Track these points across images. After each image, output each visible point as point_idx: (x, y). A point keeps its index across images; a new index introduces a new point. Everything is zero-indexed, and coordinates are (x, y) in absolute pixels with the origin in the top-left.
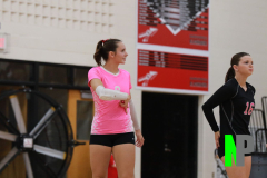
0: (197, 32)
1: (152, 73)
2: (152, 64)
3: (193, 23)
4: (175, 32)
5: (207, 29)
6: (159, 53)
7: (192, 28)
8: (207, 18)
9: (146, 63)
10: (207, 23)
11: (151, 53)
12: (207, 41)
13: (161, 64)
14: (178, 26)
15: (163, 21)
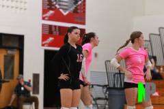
0: (79, 14)
1: (51, 39)
2: (51, 33)
3: (76, 8)
4: (65, 14)
5: (84, 12)
6: (55, 26)
7: (75, 11)
8: (84, 5)
9: (47, 32)
10: (84, 8)
11: (50, 26)
12: (84, 19)
13: (56, 33)
14: (67, 10)
15: (58, 6)
